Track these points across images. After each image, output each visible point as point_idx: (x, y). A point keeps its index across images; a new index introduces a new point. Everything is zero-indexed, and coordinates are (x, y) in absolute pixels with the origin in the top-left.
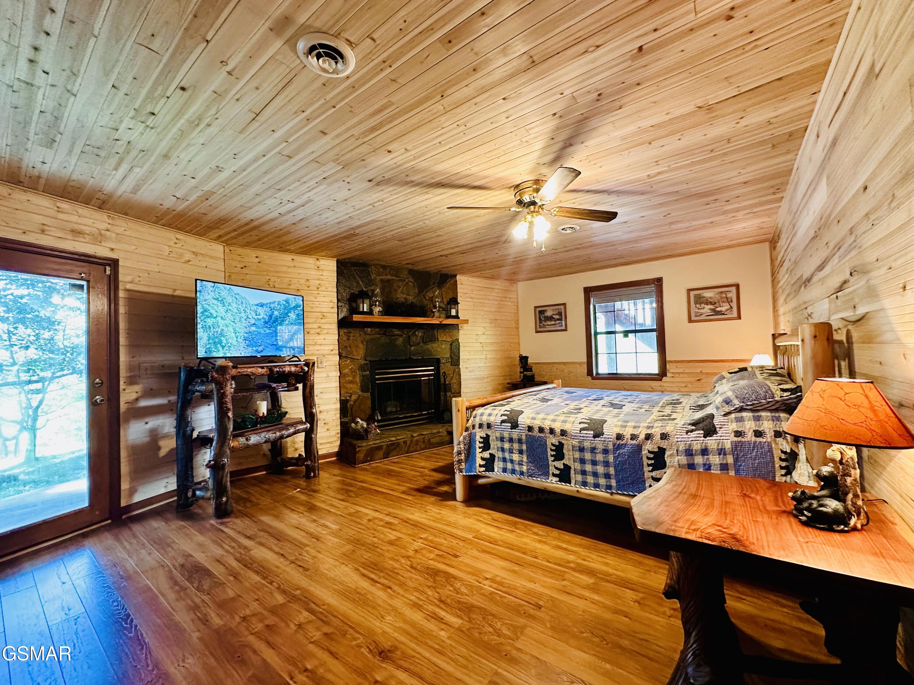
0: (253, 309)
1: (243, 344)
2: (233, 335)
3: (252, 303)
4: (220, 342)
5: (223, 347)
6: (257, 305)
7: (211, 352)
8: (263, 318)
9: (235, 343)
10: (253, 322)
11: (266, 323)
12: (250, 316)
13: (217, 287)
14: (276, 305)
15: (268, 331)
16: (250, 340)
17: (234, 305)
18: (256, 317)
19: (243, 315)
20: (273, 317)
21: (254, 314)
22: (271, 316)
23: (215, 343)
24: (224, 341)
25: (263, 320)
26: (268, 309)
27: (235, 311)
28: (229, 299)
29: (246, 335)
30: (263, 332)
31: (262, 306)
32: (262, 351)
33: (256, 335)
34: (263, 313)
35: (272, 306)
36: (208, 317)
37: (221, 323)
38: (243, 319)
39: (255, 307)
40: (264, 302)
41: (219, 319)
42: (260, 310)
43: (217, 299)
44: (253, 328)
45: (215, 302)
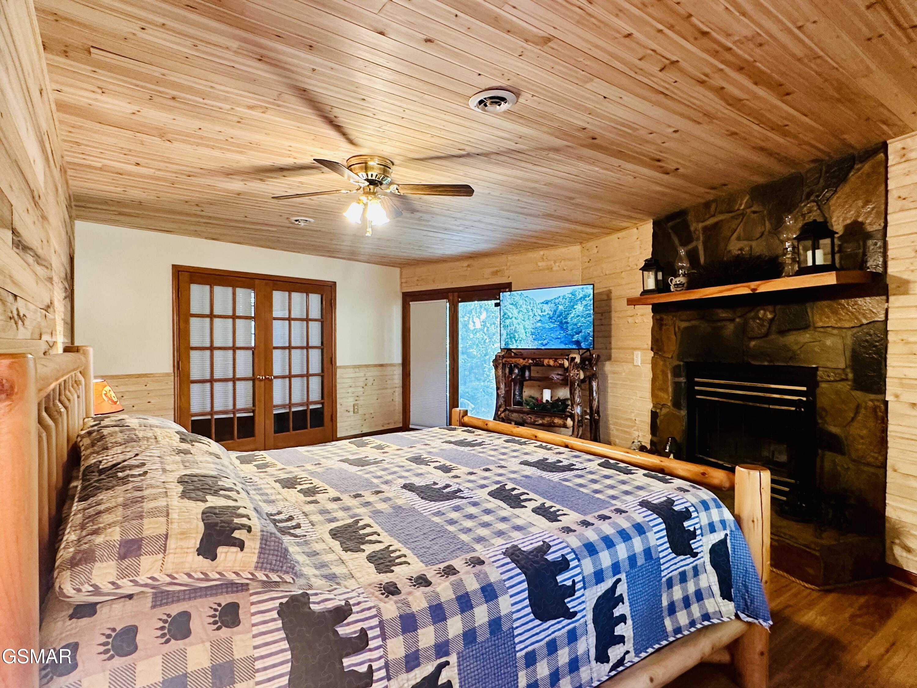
0: (539, 307)
1: (531, 338)
2: (523, 331)
3: (538, 302)
4: (514, 338)
5: (516, 341)
6: (543, 303)
7: (508, 344)
8: (548, 314)
9: (524, 337)
10: (539, 318)
11: (550, 318)
12: (536, 314)
13: (513, 295)
14: (561, 299)
15: (552, 326)
16: (536, 335)
17: (524, 306)
18: (541, 314)
19: (531, 313)
20: (558, 311)
21: (539, 311)
22: (555, 311)
23: (511, 337)
24: (517, 336)
25: (548, 316)
26: (553, 305)
27: (525, 311)
28: (521, 302)
29: (533, 330)
30: (547, 327)
31: (547, 303)
32: (546, 344)
33: (542, 330)
34: (548, 309)
35: (557, 301)
36: (507, 318)
37: (515, 322)
38: (531, 317)
39: (541, 305)
40: (549, 299)
41: (513, 319)
42: (546, 307)
43: (512, 304)
44: (539, 324)
45: (511, 306)
